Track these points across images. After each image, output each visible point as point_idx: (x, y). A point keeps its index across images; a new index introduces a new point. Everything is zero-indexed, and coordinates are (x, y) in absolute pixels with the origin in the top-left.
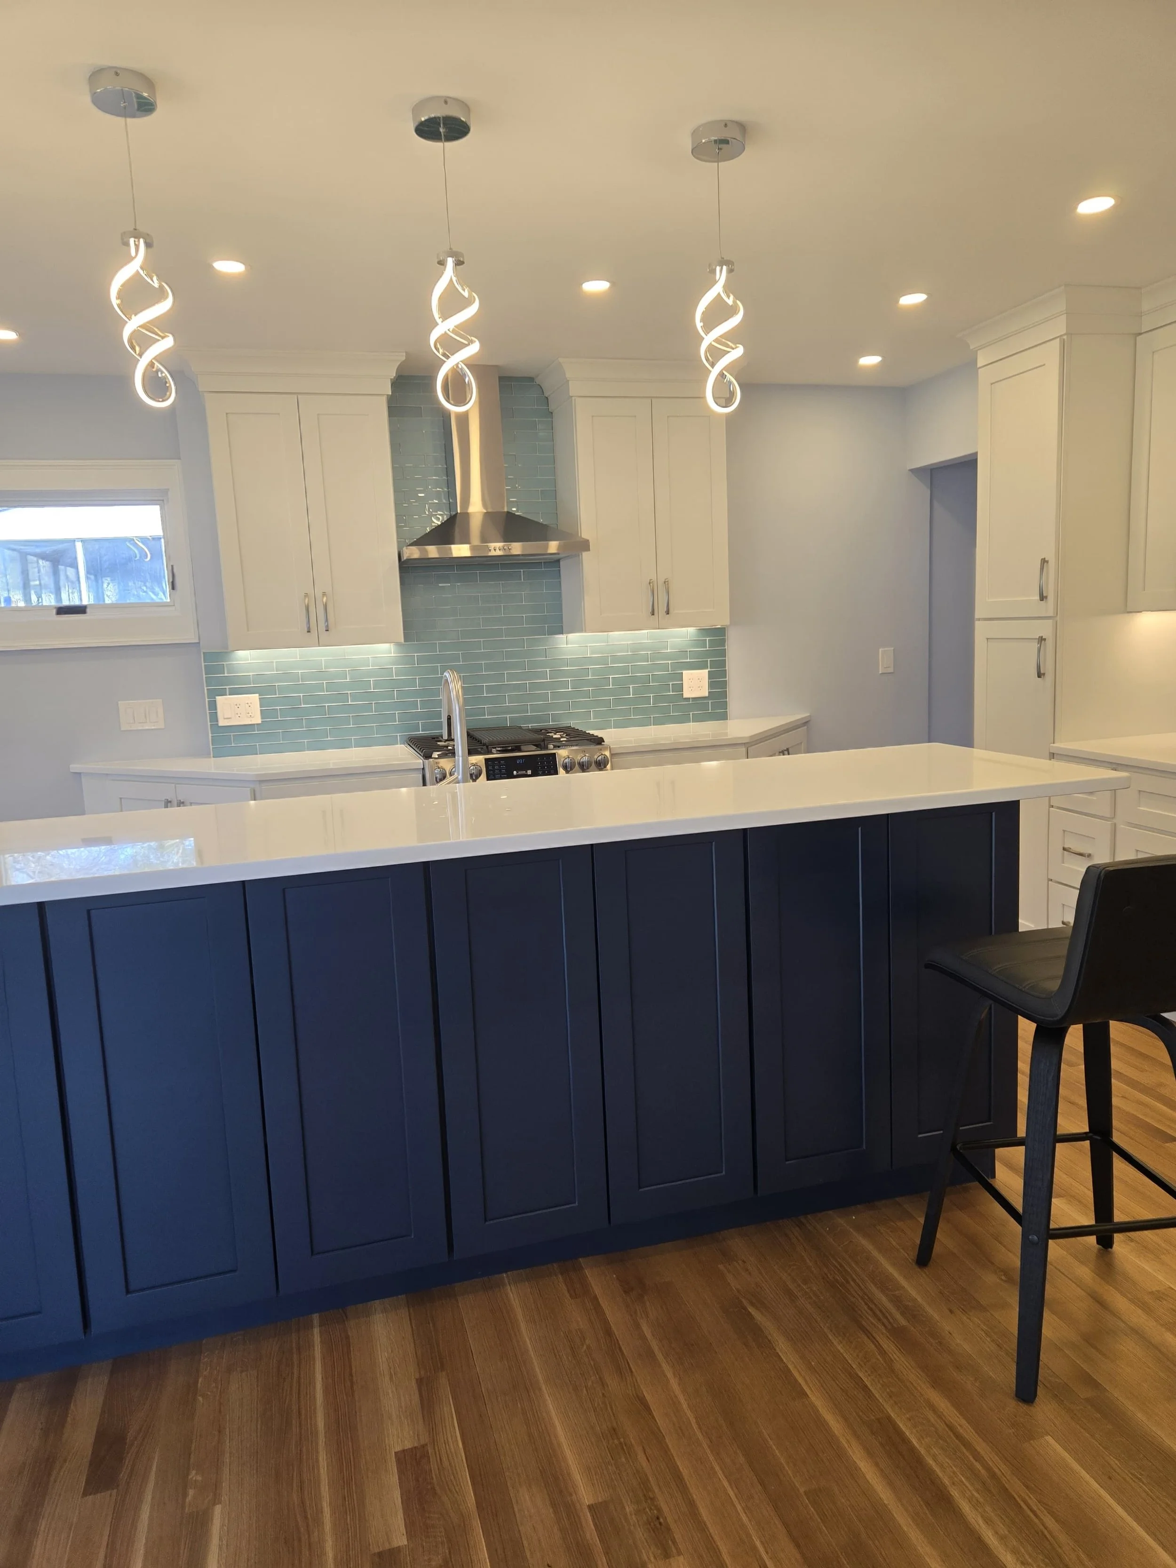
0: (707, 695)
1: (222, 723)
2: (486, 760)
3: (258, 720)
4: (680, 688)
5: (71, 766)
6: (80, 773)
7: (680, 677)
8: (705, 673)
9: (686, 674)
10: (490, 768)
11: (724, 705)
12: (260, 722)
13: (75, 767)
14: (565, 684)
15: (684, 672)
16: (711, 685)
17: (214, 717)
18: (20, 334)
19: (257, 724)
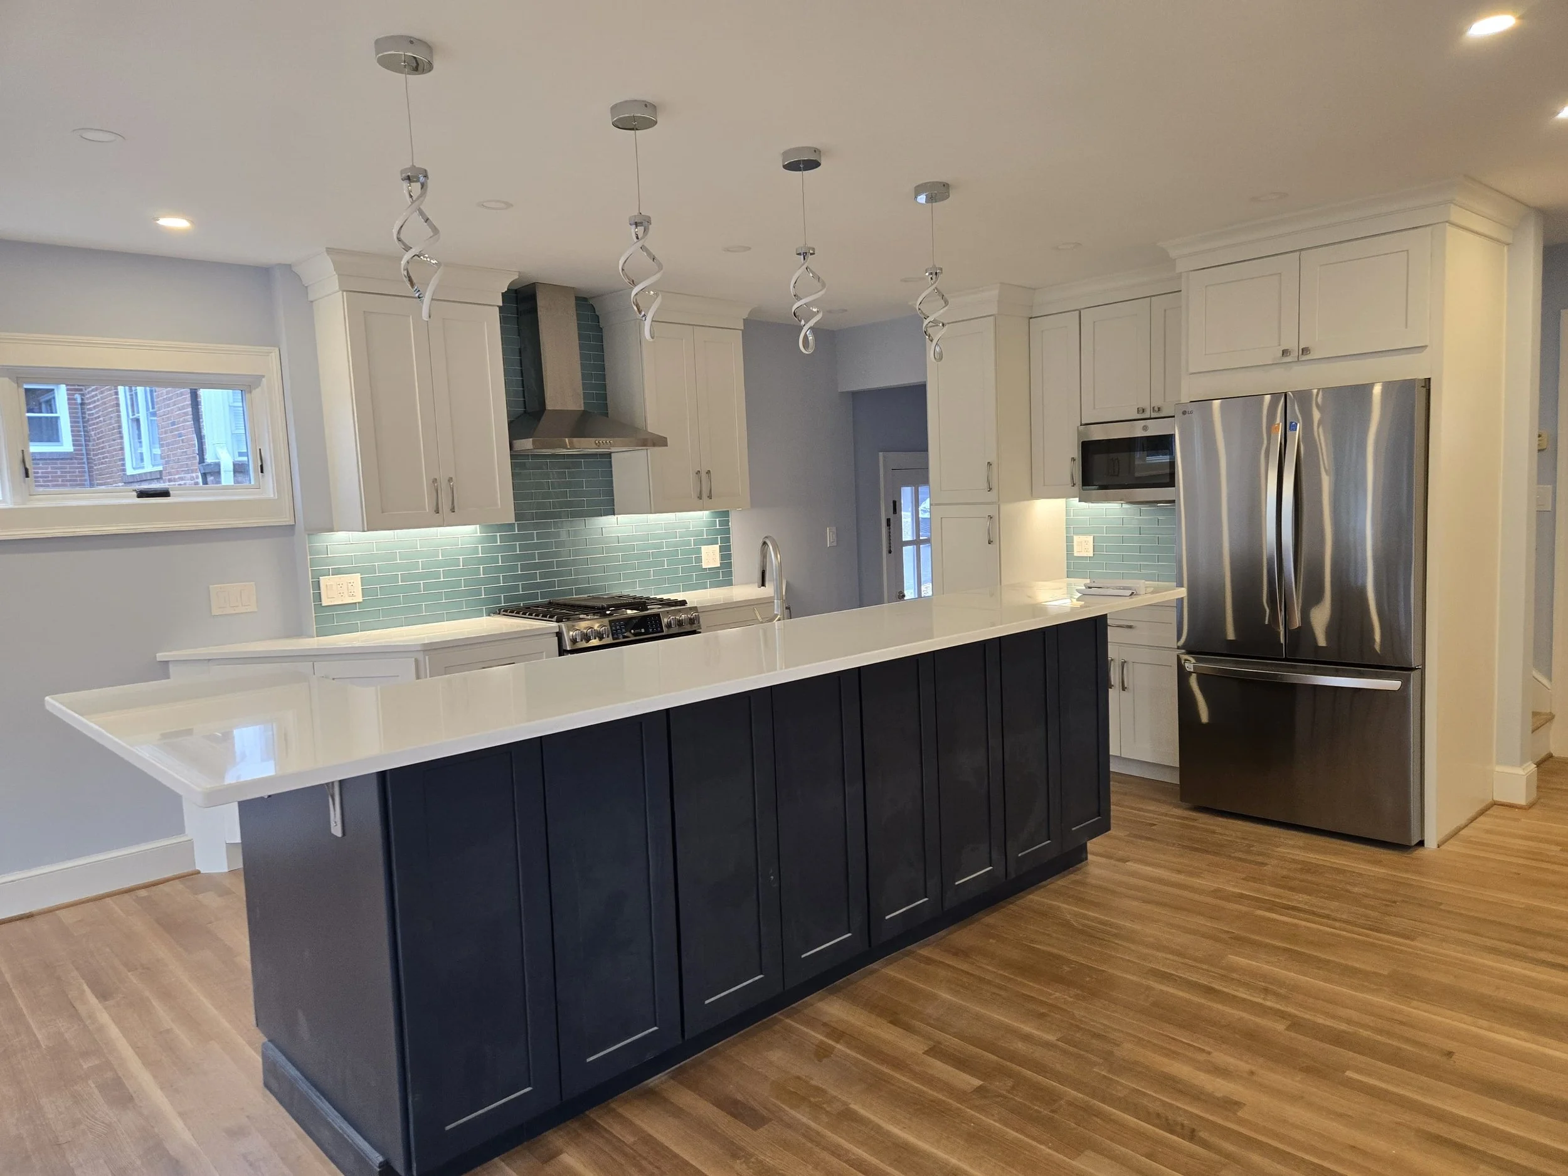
0: (719, 565)
1: (325, 602)
2: (610, 621)
3: (359, 598)
4: (699, 559)
5: (157, 655)
6: (167, 662)
7: (699, 551)
8: (716, 547)
9: (704, 548)
10: (614, 628)
11: (730, 573)
12: (361, 601)
13: (161, 656)
14: (616, 559)
15: (703, 547)
16: (722, 557)
17: (318, 597)
18: (192, 222)
19: (359, 603)
